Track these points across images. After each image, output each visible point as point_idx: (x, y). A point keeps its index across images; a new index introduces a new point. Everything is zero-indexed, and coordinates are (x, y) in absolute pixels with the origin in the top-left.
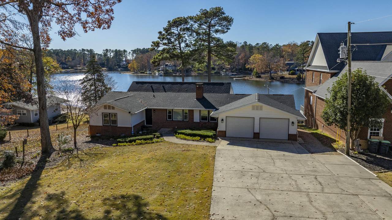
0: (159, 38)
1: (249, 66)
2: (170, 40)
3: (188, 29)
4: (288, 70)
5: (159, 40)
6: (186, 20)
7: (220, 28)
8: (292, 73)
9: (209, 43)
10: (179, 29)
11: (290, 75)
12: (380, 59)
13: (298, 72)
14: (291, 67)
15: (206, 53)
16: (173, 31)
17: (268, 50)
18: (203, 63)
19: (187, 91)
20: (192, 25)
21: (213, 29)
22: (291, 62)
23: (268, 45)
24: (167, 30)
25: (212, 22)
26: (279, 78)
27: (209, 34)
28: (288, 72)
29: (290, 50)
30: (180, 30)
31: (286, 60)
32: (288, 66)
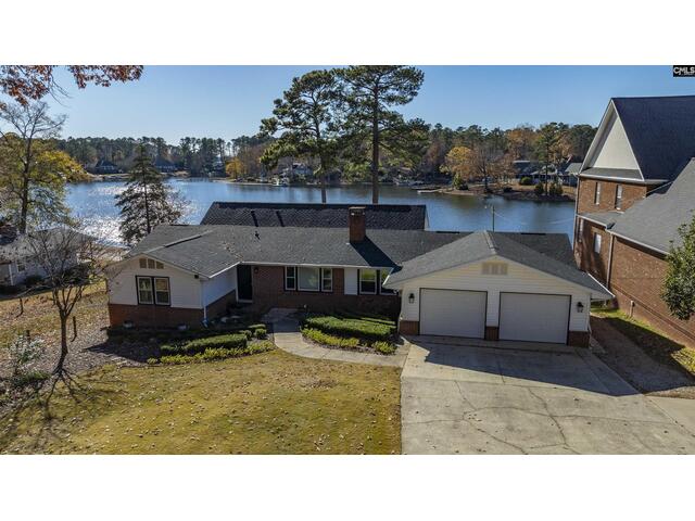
0: (275, 112)
1: (446, 168)
2: (297, 115)
3: (333, 95)
4: (517, 177)
5: (275, 116)
6: (330, 76)
7: (397, 93)
8: (525, 181)
9: (376, 123)
10: (315, 94)
11: (522, 185)
13: (538, 181)
14: (524, 170)
15: (368, 143)
16: (303, 98)
17: (481, 139)
18: (363, 163)
20: (341, 87)
21: (382, 95)
22: (524, 161)
23: (480, 130)
24: (291, 96)
25: (381, 80)
26: (502, 190)
27: (375, 106)
28: (519, 180)
30: (318, 97)
31: (513, 158)
32: (519, 169)
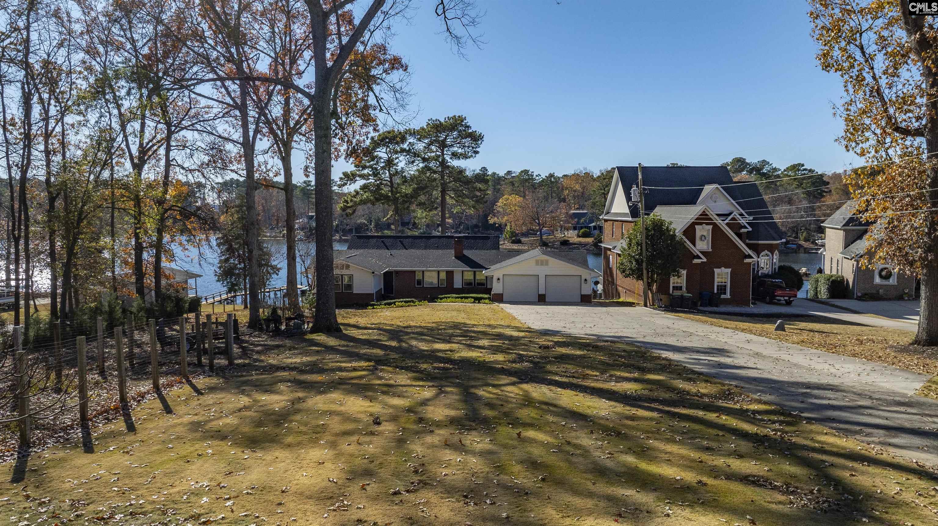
1: (496, 219)
2: (376, 169)
4: (575, 228)
6: (402, 136)
7: (460, 151)
8: (583, 233)
9: (443, 176)
10: (388, 149)
11: (580, 237)
12: (694, 203)
13: (596, 232)
14: (582, 220)
16: (378, 154)
17: (533, 185)
19: (438, 248)
21: (448, 152)
22: (581, 212)
23: (532, 176)
25: (448, 140)
26: (558, 243)
27: (442, 161)
28: (576, 232)
29: (577, 187)
31: (571, 208)
32: (576, 220)
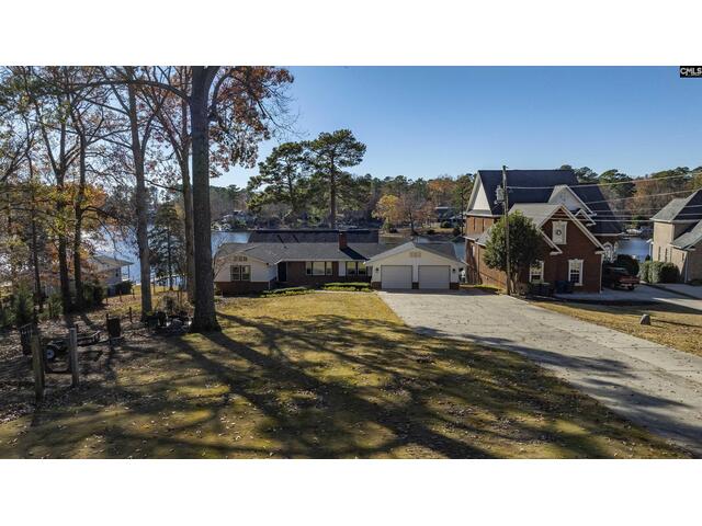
0: (260, 172)
1: (377, 214)
4: (439, 221)
5: (261, 175)
6: (299, 146)
7: (347, 159)
8: (445, 225)
9: (333, 180)
11: (443, 228)
12: (547, 202)
13: (455, 224)
14: (444, 215)
16: (279, 162)
17: (406, 188)
19: (325, 241)
20: (308, 154)
21: (337, 160)
22: (444, 208)
23: (406, 180)
24: (270, 160)
25: (336, 150)
26: (426, 233)
27: (332, 167)
28: (440, 224)
29: (440, 189)
30: (290, 161)
31: (435, 205)
32: (440, 215)
